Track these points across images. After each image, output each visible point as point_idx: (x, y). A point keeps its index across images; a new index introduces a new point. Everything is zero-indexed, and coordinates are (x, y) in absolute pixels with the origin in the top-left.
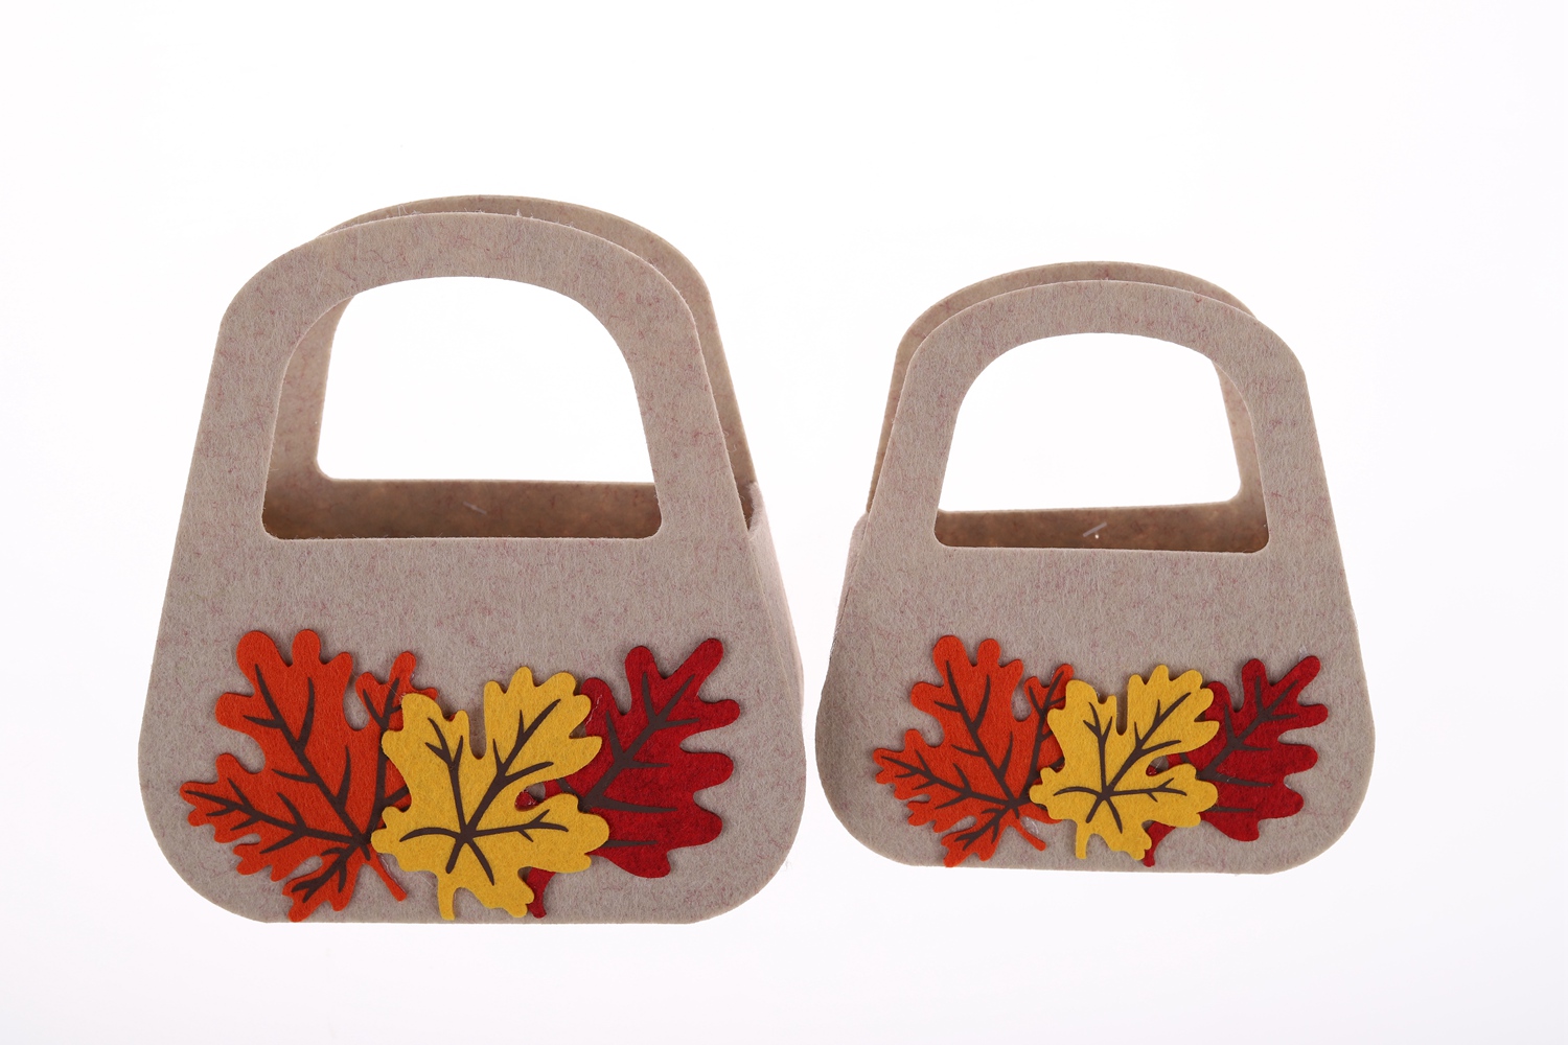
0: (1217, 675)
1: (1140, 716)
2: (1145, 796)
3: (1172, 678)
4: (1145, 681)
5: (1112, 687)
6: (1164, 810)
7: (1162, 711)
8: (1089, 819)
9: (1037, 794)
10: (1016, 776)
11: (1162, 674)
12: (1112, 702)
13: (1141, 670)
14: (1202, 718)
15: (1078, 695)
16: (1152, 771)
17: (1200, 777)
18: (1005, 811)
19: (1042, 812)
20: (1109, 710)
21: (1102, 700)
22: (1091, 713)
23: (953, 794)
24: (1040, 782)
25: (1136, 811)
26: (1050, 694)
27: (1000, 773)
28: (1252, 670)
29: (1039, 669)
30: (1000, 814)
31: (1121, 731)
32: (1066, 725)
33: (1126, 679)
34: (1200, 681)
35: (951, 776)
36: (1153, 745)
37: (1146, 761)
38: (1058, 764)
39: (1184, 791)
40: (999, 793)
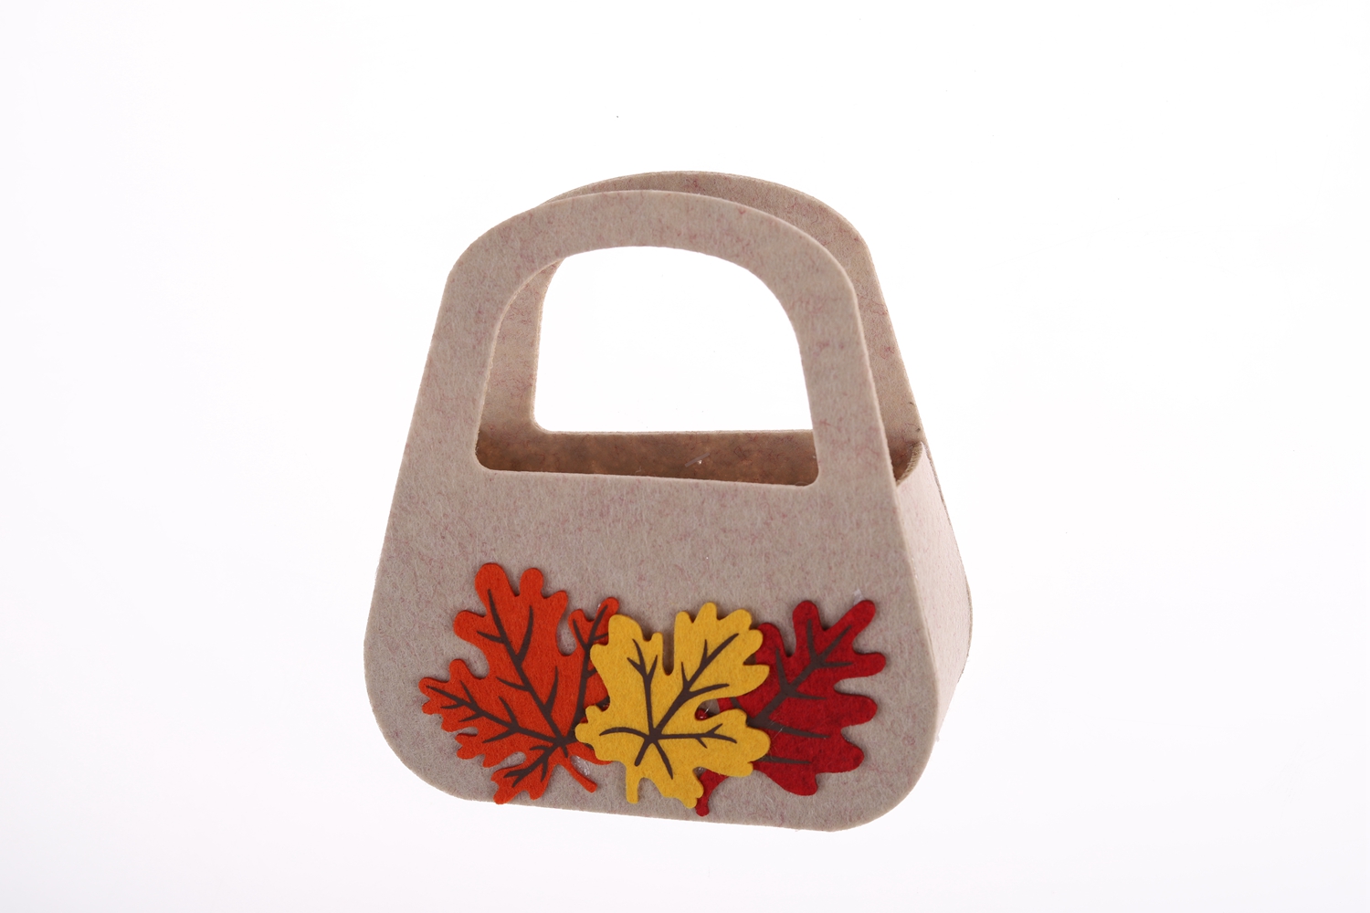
0: (768, 616)
1: (687, 656)
2: (694, 742)
3: (720, 616)
4: (693, 618)
5: (659, 623)
6: (715, 757)
7: (710, 652)
8: (637, 762)
9: (582, 733)
10: (562, 714)
11: (708, 613)
12: (657, 639)
13: (689, 607)
14: (751, 661)
15: (620, 629)
16: (702, 714)
17: (751, 723)
18: (553, 749)
19: (588, 751)
20: (654, 649)
21: (648, 637)
22: (635, 651)
23: (500, 729)
24: (586, 721)
25: (687, 756)
26: (594, 629)
27: (546, 709)
28: (806, 612)
29: (585, 601)
30: (548, 752)
31: (668, 670)
32: (611, 661)
33: (673, 615)
34: (748, 621)
35: (497, 710)
36: (700, 687)
37: (694, 704)
38: (604, 704)
39: (734, 737)
40: (547, 731)
